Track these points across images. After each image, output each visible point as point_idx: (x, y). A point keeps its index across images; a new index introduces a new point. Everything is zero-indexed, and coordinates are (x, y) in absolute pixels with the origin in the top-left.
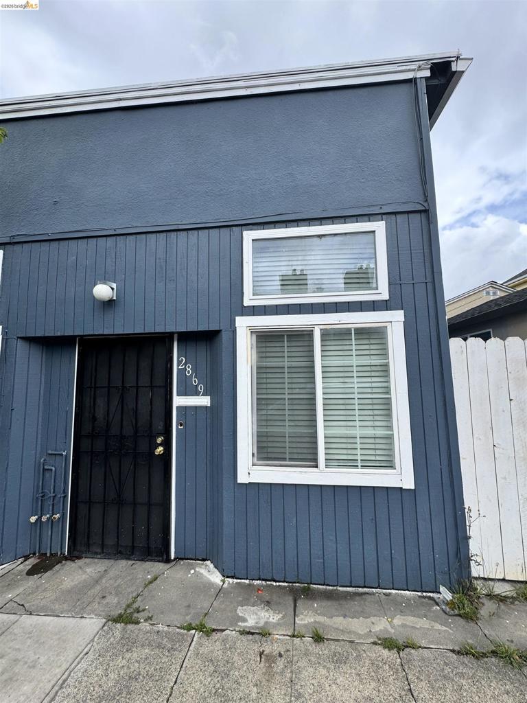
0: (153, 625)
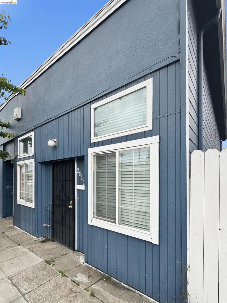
0: (53, 267)
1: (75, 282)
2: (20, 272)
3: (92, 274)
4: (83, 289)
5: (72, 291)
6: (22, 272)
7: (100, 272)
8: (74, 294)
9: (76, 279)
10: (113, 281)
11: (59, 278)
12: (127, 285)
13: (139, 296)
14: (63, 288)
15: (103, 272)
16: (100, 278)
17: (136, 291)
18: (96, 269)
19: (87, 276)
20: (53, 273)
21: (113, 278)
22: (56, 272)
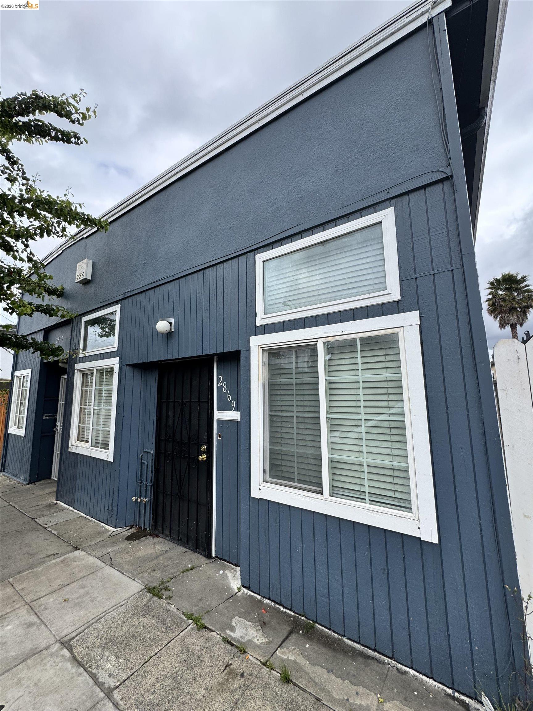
0: (169, 603)
1: (232, 645)
2: (89, 624)
3: (267, 617)
4: (259, 663)
5: (231, 670)
6: (96, 622)
7: (285, 610)
8: (239, 682)
9: (232, 634)
10: (321, 633)
11: (189, 634)
12: (359, 643)
13: (399, 674)
14: (208, 664)
15: (291, 610)
16: (288, 629)
17: (387, 660)
18: (273, 603)
19: (257, 624)
20: (173, 621)
21: (320, 627)
22: (181, 618)
